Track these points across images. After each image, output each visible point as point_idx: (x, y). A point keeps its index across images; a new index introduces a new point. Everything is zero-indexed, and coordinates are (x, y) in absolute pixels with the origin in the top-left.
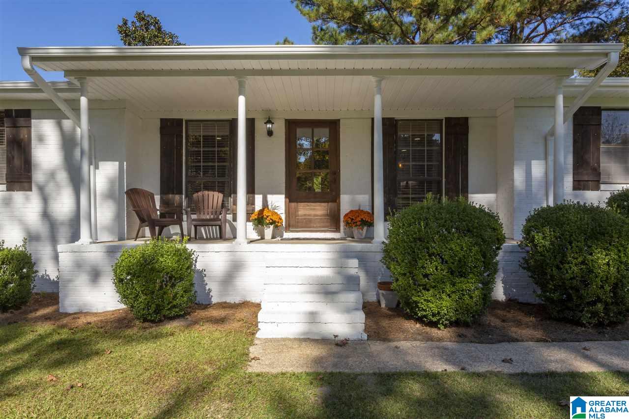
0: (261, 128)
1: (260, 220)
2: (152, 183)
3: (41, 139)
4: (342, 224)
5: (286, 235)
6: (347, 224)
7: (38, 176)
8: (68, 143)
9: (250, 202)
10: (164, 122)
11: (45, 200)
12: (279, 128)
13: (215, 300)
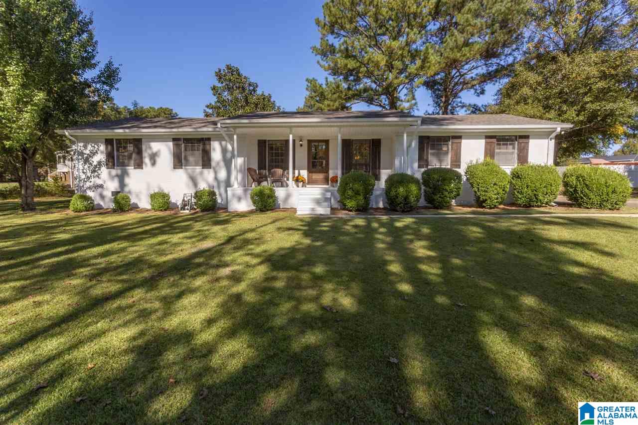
0: (298, 143)
1: (297, 180)
2: (255, 166)
3: (214, 149)
4: (330, 182)
5: (307, 186)
6: (331, 181)
7: (213, 164)
8: (224, 151)
9: (294, 173)
10: (259, 141)
11: (216, 173)
12: (305, 143)
13: (281, 207)
